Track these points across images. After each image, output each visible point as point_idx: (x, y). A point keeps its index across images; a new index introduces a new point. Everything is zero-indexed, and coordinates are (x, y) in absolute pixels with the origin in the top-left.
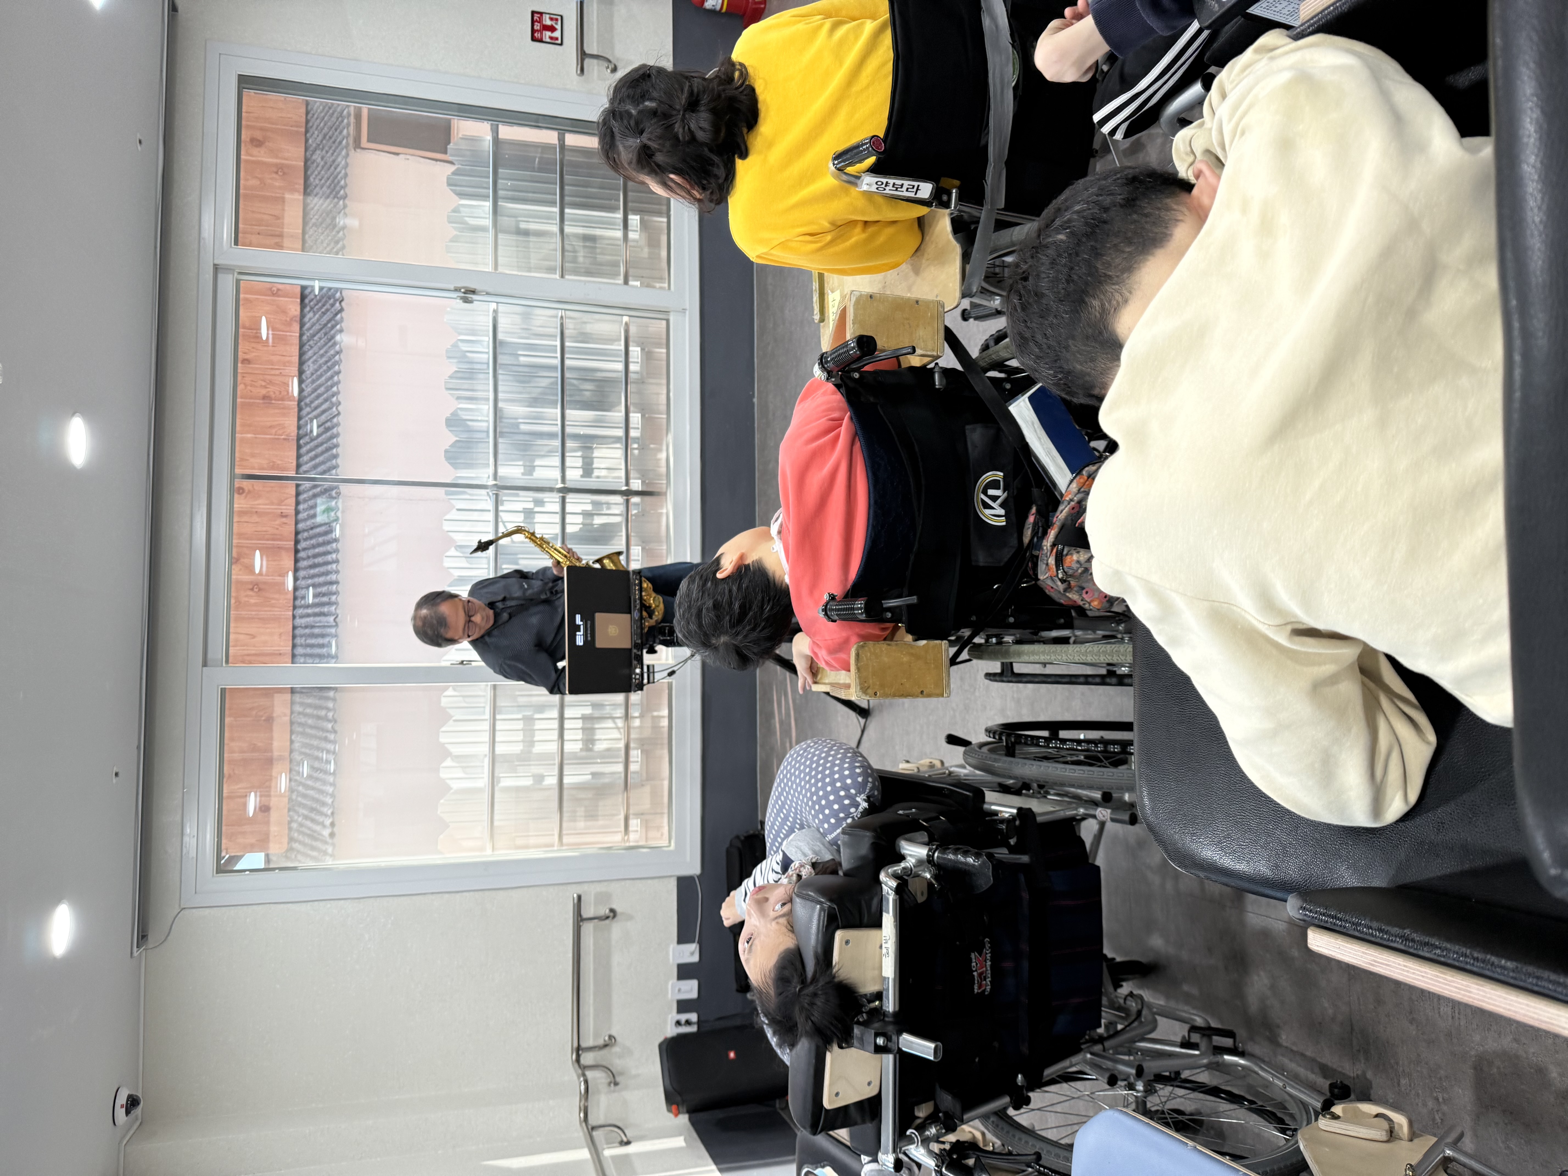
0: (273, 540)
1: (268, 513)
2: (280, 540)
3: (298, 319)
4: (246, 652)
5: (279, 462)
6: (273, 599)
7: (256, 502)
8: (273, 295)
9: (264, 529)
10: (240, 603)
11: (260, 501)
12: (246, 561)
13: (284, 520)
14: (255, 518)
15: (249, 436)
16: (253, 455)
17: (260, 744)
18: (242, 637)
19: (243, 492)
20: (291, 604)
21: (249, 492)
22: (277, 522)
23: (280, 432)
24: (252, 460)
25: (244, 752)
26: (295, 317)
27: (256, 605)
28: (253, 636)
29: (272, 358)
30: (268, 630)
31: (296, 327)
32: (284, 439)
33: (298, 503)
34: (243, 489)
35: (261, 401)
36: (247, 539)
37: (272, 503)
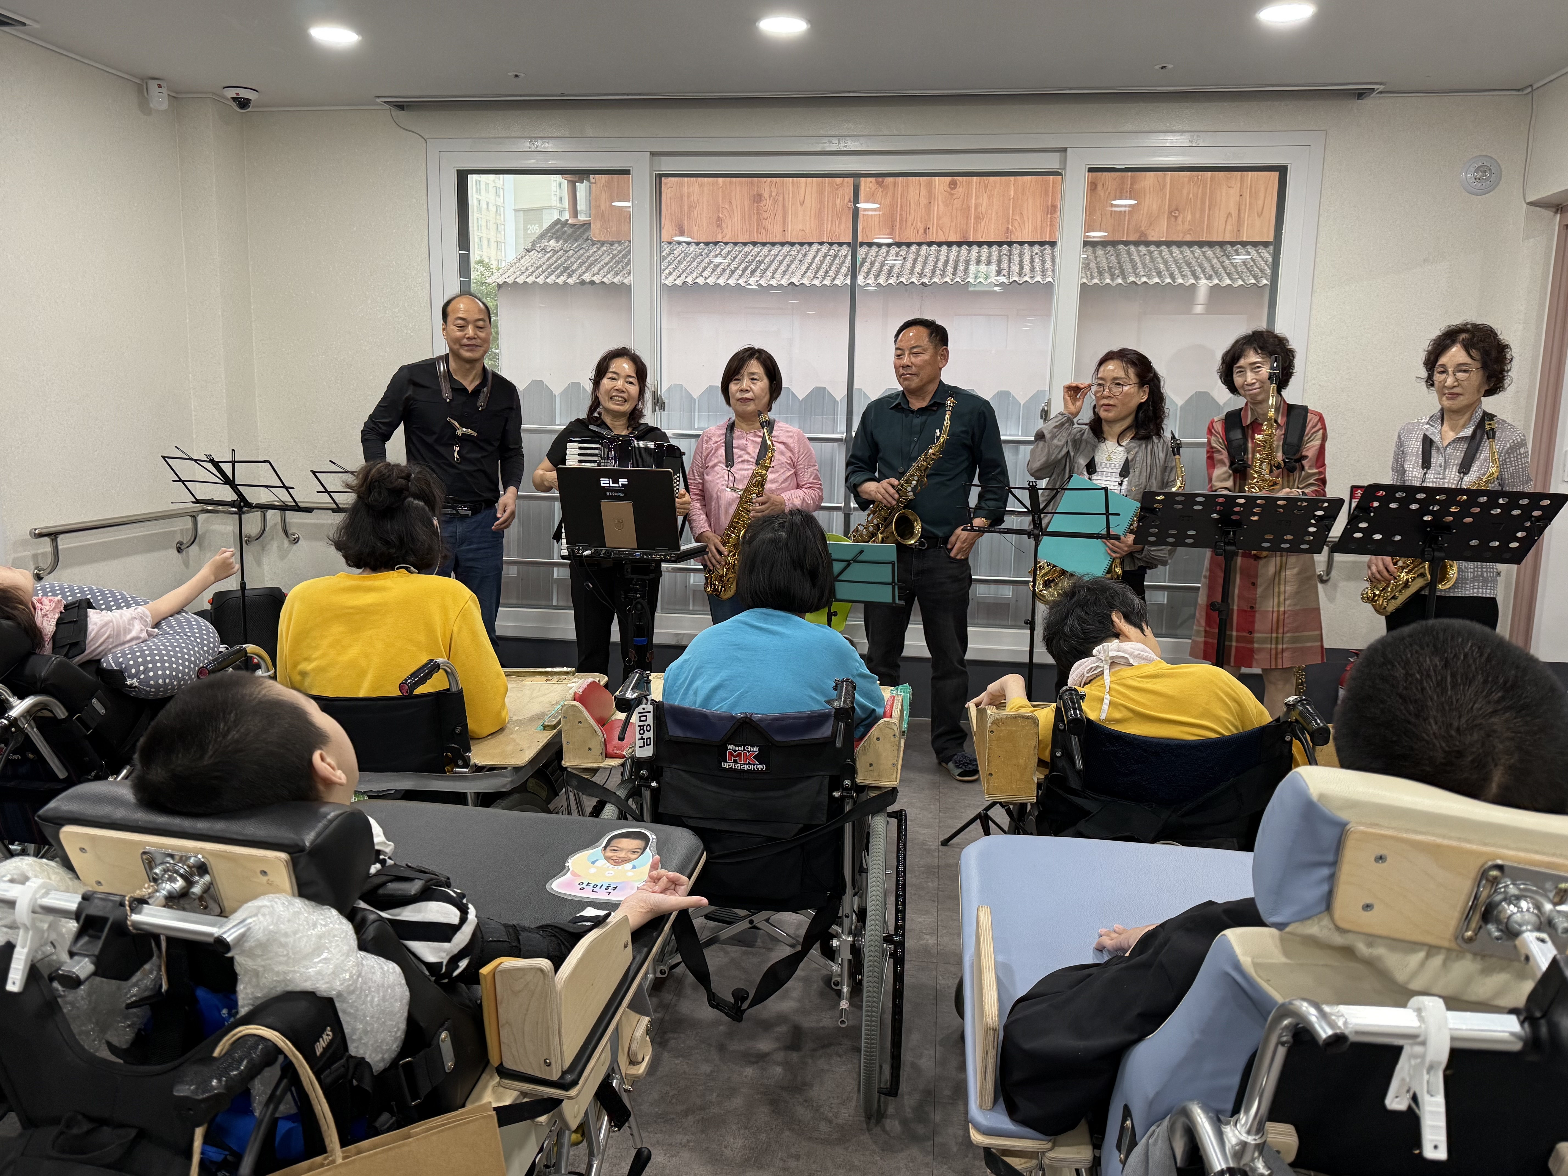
0: (901, 221)
1: (929, 214)
2: (900, 228)
3: (1143, 239)
4: (786, 196)
6: (840, 222)
7: (940, 203)
8: (1170, 213)
9: (912, 211)
10: (837, 189)
11: (942, 207)
12: (880, 194)
13: (921, 231)
14: (923, 201)
15: (1012, 193)
16: (990, 197)
17: (696, 212)
18: (802, 191)
19: (952, 189)
20: (834, 241)
21: (952, 195)
22: (919, 224)
23: (1016, 224)
24: (985, 195)
25: (689, 197)
26: (1146, 235)
27: (834, 204)
28: (802, 203)
29: (1098, 213)
30: (808, 218)
31: (1132, 238)
32: (1008, 228)
33: (940, 244)
34: (955, 188)
35: (1050, 204)
36: (902, 195)
37: (939, 218)
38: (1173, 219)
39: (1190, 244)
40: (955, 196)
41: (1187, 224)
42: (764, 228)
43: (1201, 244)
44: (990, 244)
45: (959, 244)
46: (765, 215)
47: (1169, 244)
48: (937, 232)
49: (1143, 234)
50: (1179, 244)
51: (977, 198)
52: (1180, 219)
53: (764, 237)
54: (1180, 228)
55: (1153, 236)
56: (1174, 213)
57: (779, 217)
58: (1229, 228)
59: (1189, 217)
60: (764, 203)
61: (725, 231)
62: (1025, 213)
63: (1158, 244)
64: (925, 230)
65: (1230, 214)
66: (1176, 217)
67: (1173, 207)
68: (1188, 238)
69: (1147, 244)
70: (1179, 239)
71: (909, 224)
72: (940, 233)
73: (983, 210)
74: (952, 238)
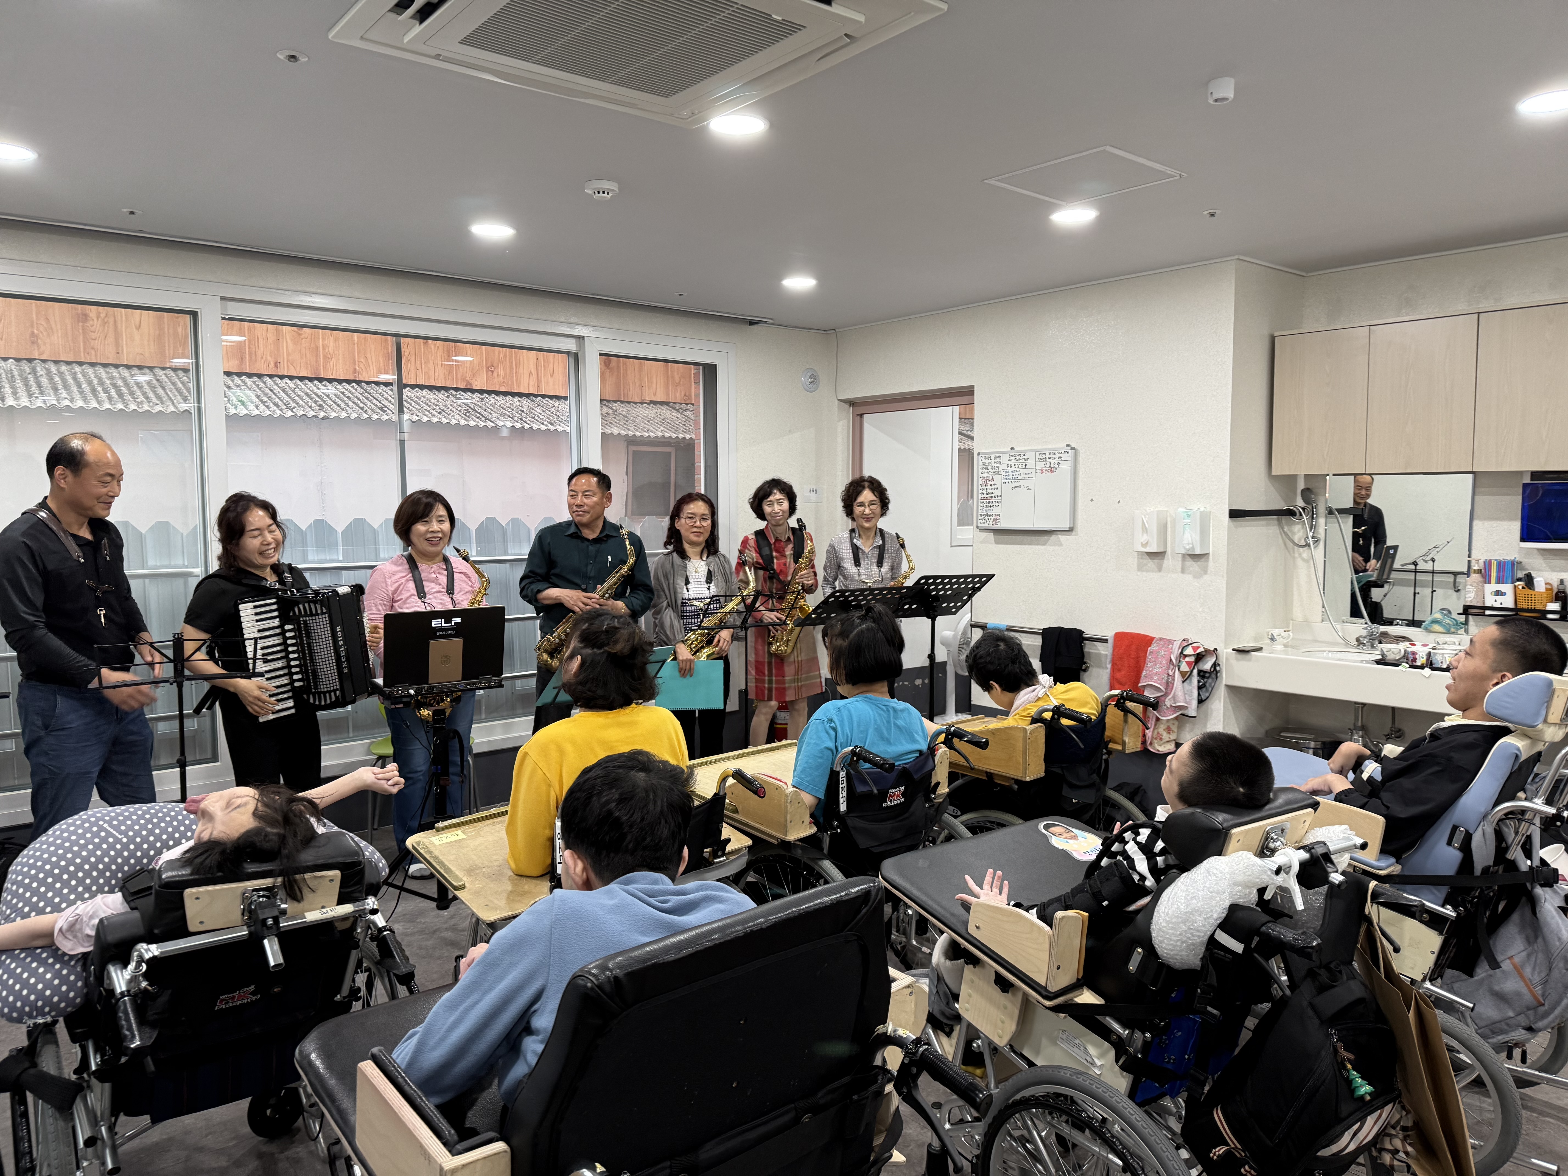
0: (250, 354)
2: (250, 360)
3: (469, 387)
5: (332, 363)
8: (487, 368)
9: (261, 346)
13: (272, 364)
21: (300, 334)
22: (269, 358)
23: (362, 366)
26: (471, 384)
29: (431, 363)
30: (146, 343)
31: (461, 385)
32: (355, 369)
33: (291, 378)
37: (288, 354)
38: (490, 373)
39: (505, 394)
40: (303, 336)
41: (501, 378)
42: (93, 348)
43: (513, 394)
44: (340, 381)
45: (311, 379)
46: (93, 336)
47: (489, 392)
48: (288, 366)
49: (468, 383)
50: (497, 393)
51: (324, 339)
52: (495, 373)
53: (93, 357)
54: (496, 380)
55: (477, 385)
56: (490, 369)
57: (111, 339)
58: (531, 383)
59: (502, 372)
60: (91, 323)
61: (43, 348)
62: (368, 356)
63: (481, 392)
64: (276, 364)
65: (531, 373)
66: (492, 372)
67: (489, 364)
68: (503, 389)
69: (473, 391)
70: (497, 389)
71: (259, 357)
72: (291, 367)
73: (331, 352)
74: (304, 374)
